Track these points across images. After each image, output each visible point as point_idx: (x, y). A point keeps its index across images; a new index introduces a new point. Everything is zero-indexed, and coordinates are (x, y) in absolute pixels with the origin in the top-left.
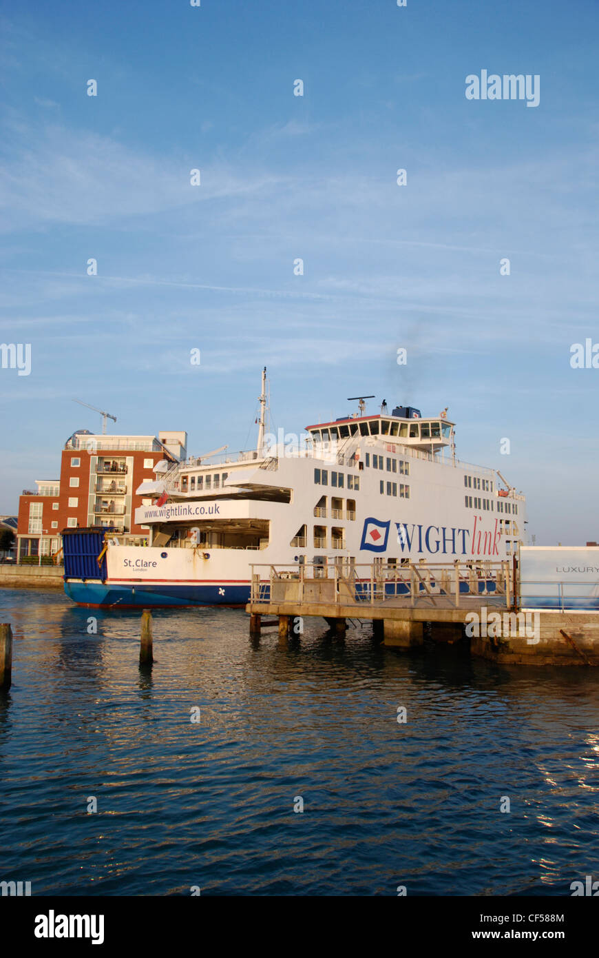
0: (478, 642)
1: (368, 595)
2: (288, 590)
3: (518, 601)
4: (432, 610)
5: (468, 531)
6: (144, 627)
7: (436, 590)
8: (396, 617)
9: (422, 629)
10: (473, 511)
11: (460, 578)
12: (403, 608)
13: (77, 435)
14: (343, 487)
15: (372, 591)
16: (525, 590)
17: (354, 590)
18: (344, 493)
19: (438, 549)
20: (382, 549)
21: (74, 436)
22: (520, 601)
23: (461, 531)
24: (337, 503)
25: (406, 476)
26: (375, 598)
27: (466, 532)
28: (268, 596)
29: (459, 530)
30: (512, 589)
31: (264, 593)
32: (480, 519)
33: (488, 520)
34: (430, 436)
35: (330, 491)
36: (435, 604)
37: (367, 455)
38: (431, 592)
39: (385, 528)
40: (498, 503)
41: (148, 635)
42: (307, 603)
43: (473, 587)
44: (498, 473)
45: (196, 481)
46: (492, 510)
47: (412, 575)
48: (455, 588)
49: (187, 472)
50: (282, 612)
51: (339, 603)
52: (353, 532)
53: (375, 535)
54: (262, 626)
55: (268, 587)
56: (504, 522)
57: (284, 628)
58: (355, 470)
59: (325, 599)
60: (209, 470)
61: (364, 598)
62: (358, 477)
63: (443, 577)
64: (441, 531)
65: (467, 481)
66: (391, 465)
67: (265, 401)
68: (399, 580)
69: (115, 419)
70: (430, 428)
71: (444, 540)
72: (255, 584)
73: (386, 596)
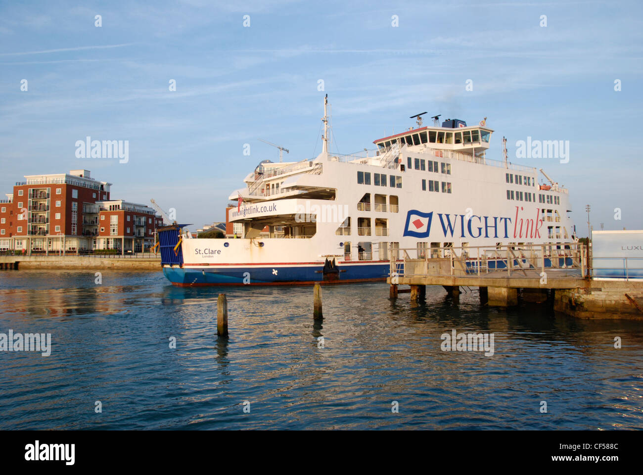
0: (559, 303)
1: (475, 269)
2: (417, 266)
3: (590, 272)
4: (523, 280)
5: (510, 219)
6: (316, 294)
7: (526, 265)
8: (497, 285)
9: (516, 294)
10: (515, 202)
11: (545, 256)
12: (502, 278)
13: (262, 164)
14: (386, 186)
15: (479, 267)
16: (595, 264)
17: (465, 266)
18: (387, 191)
19: (480, 234)
20: (426, 235)
21: (260, 165)
22: (592, 272)
23: (503, 220)
24: (381, 198)
25: (448, 175)
26: (480, 272)
27: (508, 219)
28: (402, 272)
29: (501, 219)
30: (585, 264)
31: (399, 270)
32: (522, 209)
33: (530, 210)
34: (472, 141)
35: (373, 189)
36: (526, 275)
37: (409, 159)
38: (523, 267)
39: (428, 218)
40: (540, 195)
41: (319, 300)
42: (430, 276)
43: (554, 262)
44: (541, 171)
45: (275, 186)
46: (534, 201)
47: (509, 254)
48: (541, 263)
49: (269, 181)
50: (412, 283)
51: (454, 275)
52: (396, 222)
53: (418, 224)
54: (398, 293)
55: (402, 265)
56: (546, 211)
57: (414, 294)
58: (397, 172)
59: (444, 273)
60: (283, 178)
61: (472, 271)
62: (401, 177)
63: (531, 255)
64: (483, 219)
65: (509, 178)
66: (433, 167)
67: (327, 121)
68: (498, 258)
69: (288, 151)
70: (471, 135)
71: (486, 227)
72: (393, 263)
73: (489, 271)
